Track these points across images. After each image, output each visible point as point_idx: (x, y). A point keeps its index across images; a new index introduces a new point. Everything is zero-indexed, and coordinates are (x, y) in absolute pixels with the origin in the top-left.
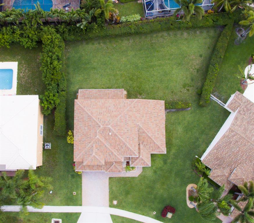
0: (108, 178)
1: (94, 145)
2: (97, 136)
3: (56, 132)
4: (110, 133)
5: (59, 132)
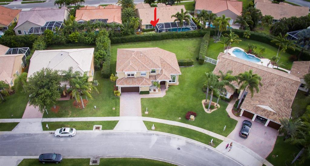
0: (140, 99)
1: (131, 61)
2: (133, 55)
3: (103, 72)
4: (141, 55)
5: (105, 72)
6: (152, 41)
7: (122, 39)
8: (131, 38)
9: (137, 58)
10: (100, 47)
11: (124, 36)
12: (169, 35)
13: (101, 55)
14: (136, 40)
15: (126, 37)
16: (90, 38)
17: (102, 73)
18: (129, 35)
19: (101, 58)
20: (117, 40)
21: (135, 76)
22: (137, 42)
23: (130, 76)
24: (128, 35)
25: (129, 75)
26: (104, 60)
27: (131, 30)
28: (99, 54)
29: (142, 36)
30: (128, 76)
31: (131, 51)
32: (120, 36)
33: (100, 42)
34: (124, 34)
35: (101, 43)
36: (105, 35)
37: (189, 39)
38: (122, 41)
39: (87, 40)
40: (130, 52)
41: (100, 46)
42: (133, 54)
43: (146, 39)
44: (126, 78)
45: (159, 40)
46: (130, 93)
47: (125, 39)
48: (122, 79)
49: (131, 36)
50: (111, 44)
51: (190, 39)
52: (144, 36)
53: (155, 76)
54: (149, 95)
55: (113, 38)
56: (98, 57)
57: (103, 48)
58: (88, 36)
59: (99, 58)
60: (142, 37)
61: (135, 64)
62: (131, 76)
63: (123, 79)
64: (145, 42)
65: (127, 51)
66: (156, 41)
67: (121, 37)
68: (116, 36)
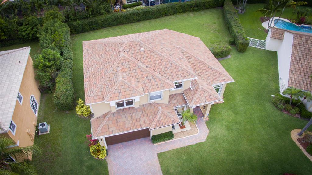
0: (156, 155)
1: (119, 69)
2: (122, 54)
3: (58, 98)
4: (142, 49)
5: (62, 98)
6: (143, 21)
7: (90, 24)
8: (107, 20)
9: (134, 60)
10: (46, 43)
11: (93, 17)
12: (169, 8)
13: (49, 61)
14: (115, 22)
15: (98, 18)
16: (30, 28)
17: (55, 101)
18: (103, 14)
19: (49, 67)
20: (82, 25)
21: (136, 105)
22: (118, 25)
23: (123, 106)
24: (101, 14)
25: (120, 105)
26: (58, 70)
27: (104, 6)
28: (45, 58)
29: (126, 14)
30: (118, 107)
31: (113, 43)
32: (85, 18)
33: (47, 32)
34: (92, 14)
35: (48, 35)
36: (57, 18)
37: (200, 11)
38: (91, 26)
39: (25, 31)
40: (113, 46)
41: (47, 40)
42: (121, 49)
43: (132, 19)
44: (114, 113)
45: (154, 19)
46: (129, 143)
47: (96, 23)
48: (105, 116)
49: (106, 16)
50: (72, 34)
51: (202, 13)
52: (128, 13)
53: (182, 94)
54: (174, 139)
55: (74, 23)
56: (41, 65)
57: (53, 44)
58: (26, 25)
59: (45, 66)
60: (125, 16)
61: (130, 75)
62: (125, 107)
63: (108, 117)
64: (132, 24)
65: (105, 44)
66: (149, 21)
67: (89, 20)
68: (79, 19)
